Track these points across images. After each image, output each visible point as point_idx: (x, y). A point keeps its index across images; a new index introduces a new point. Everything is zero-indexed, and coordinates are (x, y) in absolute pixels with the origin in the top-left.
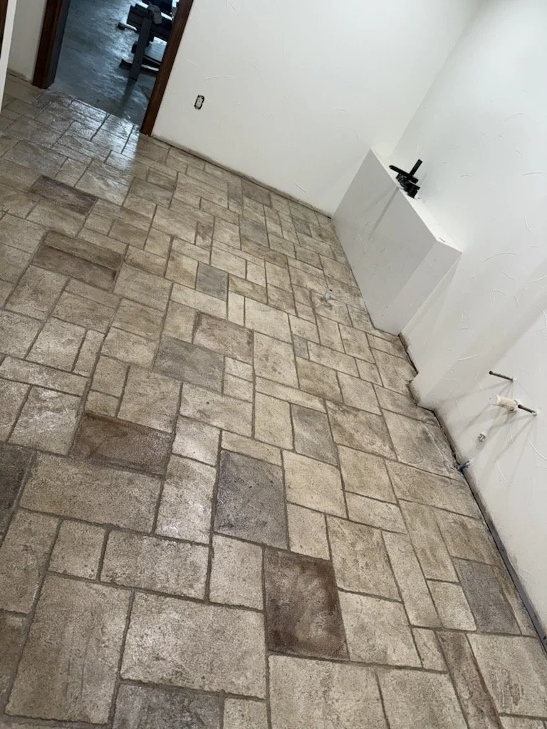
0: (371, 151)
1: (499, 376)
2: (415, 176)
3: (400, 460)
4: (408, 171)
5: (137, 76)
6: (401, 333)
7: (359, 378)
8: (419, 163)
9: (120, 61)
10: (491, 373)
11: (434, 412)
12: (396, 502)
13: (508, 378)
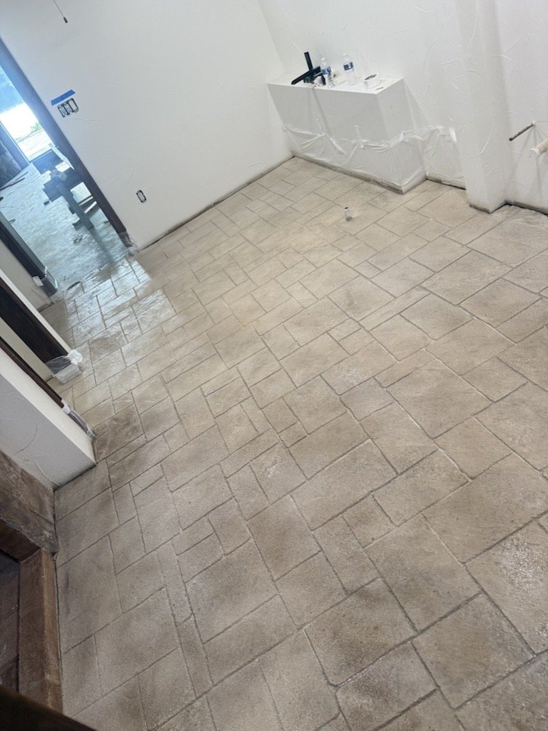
0: (269, 86)
1: (519, 134)
2: (314, 67)
3: (514, 266)
4: (307, 70)
5: (90, 223)
6: (426, 176)
7: (429, 242)
8: (307, 55)
9: (73, 227)
10: (511, 140)
11: (507, 204)
12: (539, 297)
13: (528, 128)
